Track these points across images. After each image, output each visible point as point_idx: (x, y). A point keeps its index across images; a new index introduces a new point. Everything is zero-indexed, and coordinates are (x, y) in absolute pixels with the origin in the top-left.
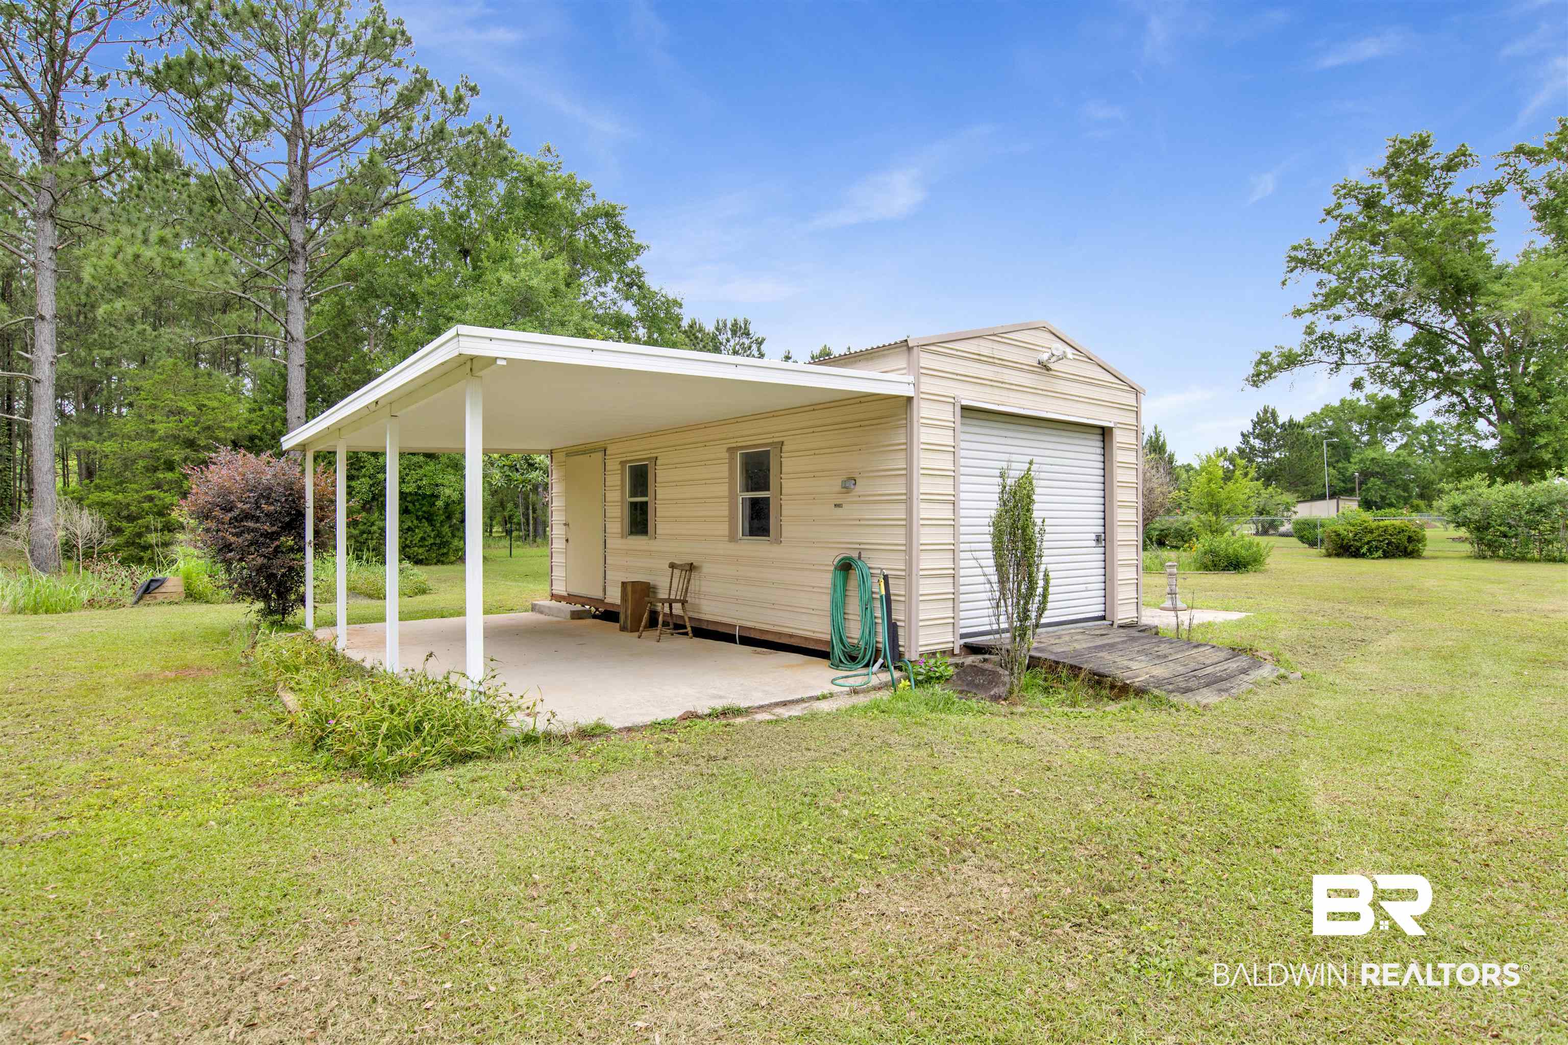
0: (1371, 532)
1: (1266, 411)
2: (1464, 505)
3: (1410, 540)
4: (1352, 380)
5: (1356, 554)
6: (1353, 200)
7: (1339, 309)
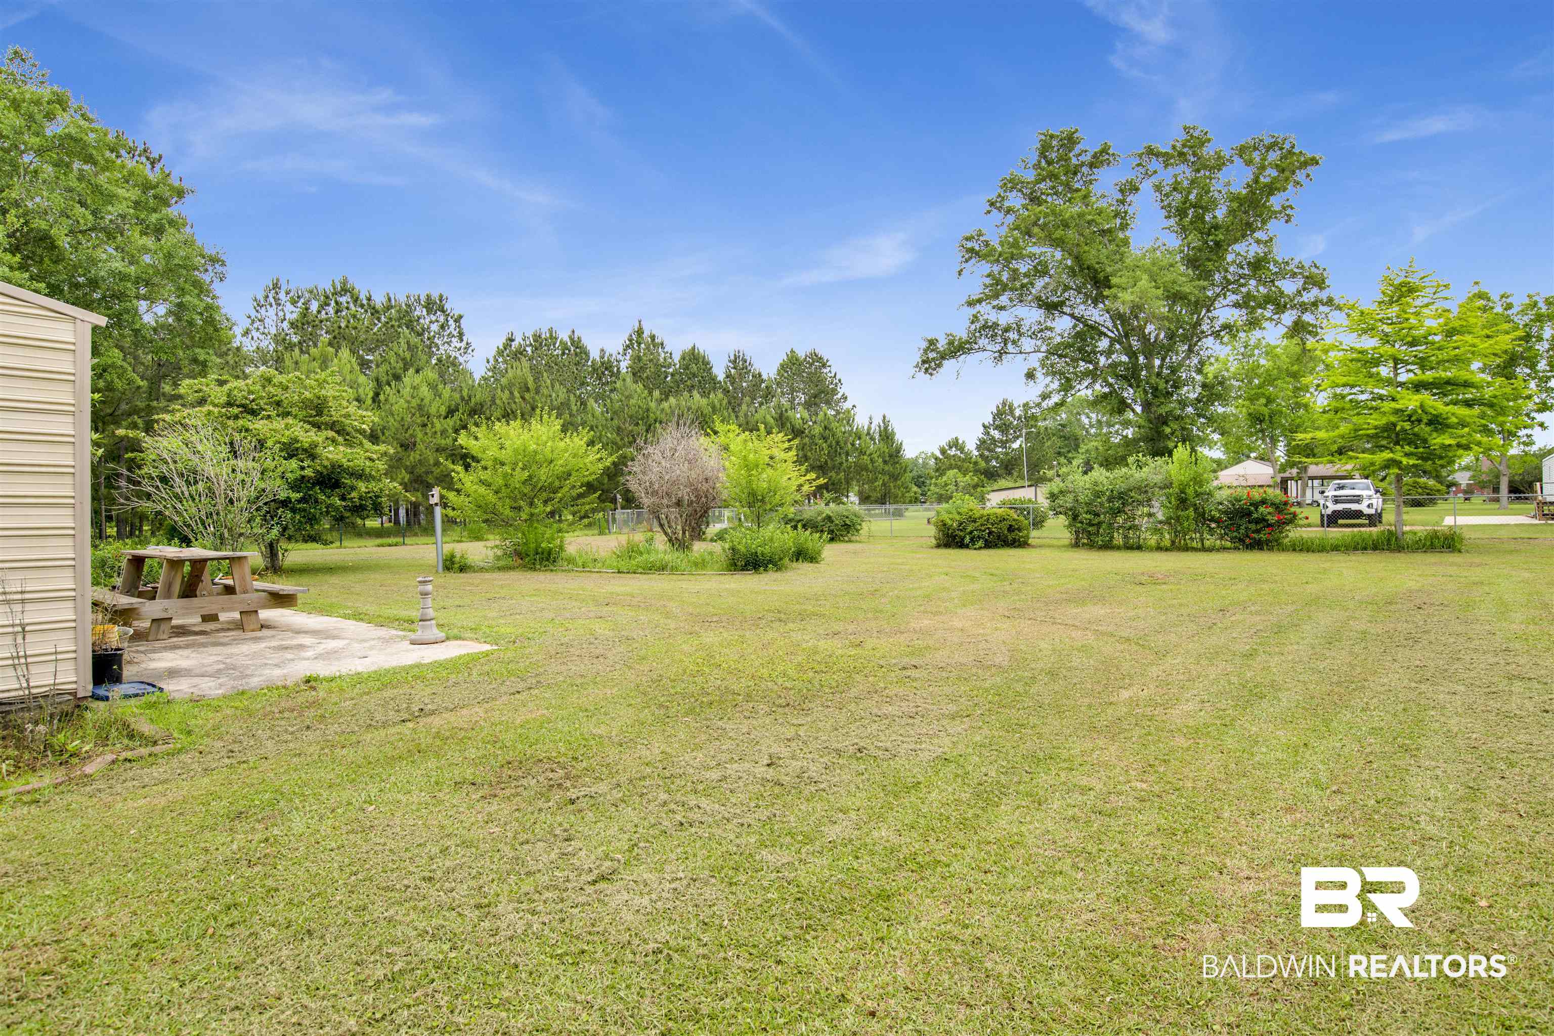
0: (975, 521)
1: (1004, 404)
2: (1061, 492)
3: (1011, 529)
4: (1026, 371)
5: (962, 545)
6: (1019, 194)
7: (1004, 300)
